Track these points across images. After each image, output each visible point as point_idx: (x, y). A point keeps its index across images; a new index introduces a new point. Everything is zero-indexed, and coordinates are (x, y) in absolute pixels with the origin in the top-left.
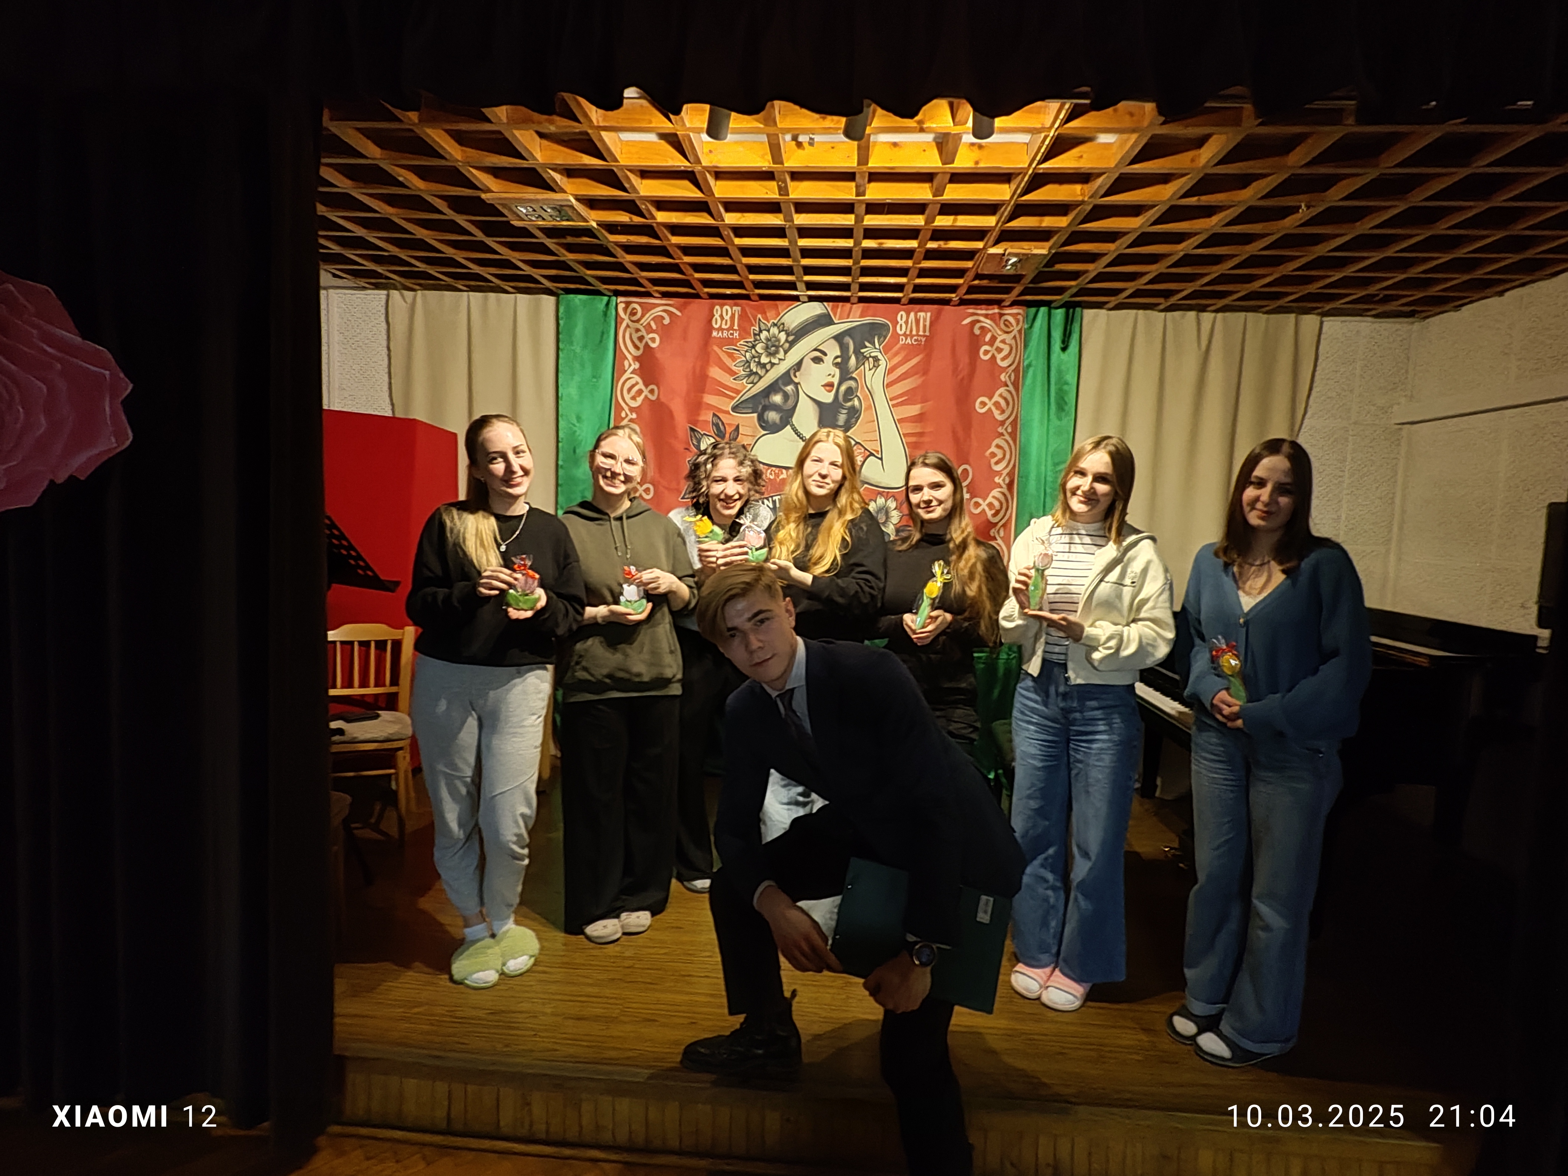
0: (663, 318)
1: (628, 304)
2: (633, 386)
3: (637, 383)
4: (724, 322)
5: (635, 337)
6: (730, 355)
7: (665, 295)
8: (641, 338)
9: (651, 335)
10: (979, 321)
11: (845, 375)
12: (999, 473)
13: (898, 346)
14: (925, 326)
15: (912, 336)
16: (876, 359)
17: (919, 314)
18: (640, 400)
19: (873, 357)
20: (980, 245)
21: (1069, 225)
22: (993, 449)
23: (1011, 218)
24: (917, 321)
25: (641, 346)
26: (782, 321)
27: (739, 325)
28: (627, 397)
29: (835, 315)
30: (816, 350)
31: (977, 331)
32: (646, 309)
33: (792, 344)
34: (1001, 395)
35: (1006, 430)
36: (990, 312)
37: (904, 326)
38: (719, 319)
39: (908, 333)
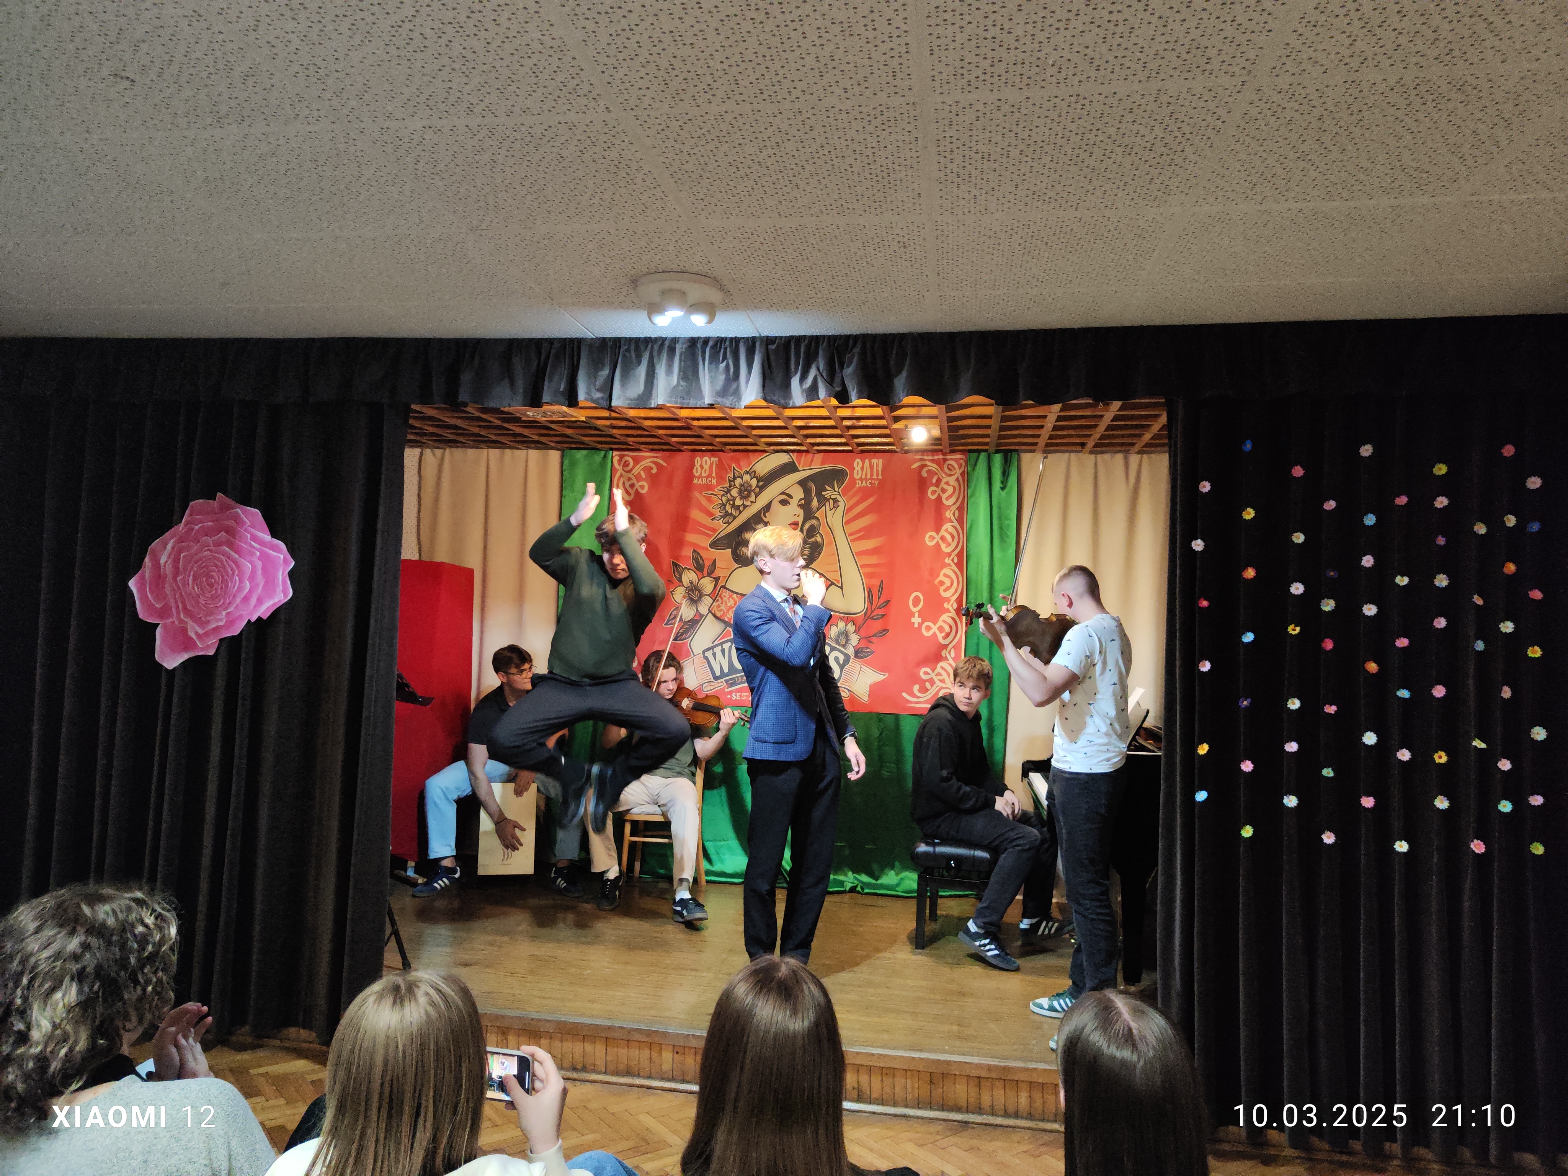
0: (651, 468)
1: (621, 457)
4: (704, 470)
5: (627, 484)
10: (926, 466)
11: (809, 515)
12: (948, 600)
13: (855, 489)
14: (877, 471)
15: (866, 480)
16: (836, 501)
17: (873, 460)
19: (833, 499)
22: (941, 577)
24: (871, 467)
26: (753, 469)
27: (716, 473)
29: (799, 463)
30: (783, 493)
31: (924, 474)
32: (637, 461)
33: (762, 488)
34: (946, 530)
35: (953, 560)
36: (936, 457)
37: (860, 471)
38: (699, 469)
39: (863, 477)
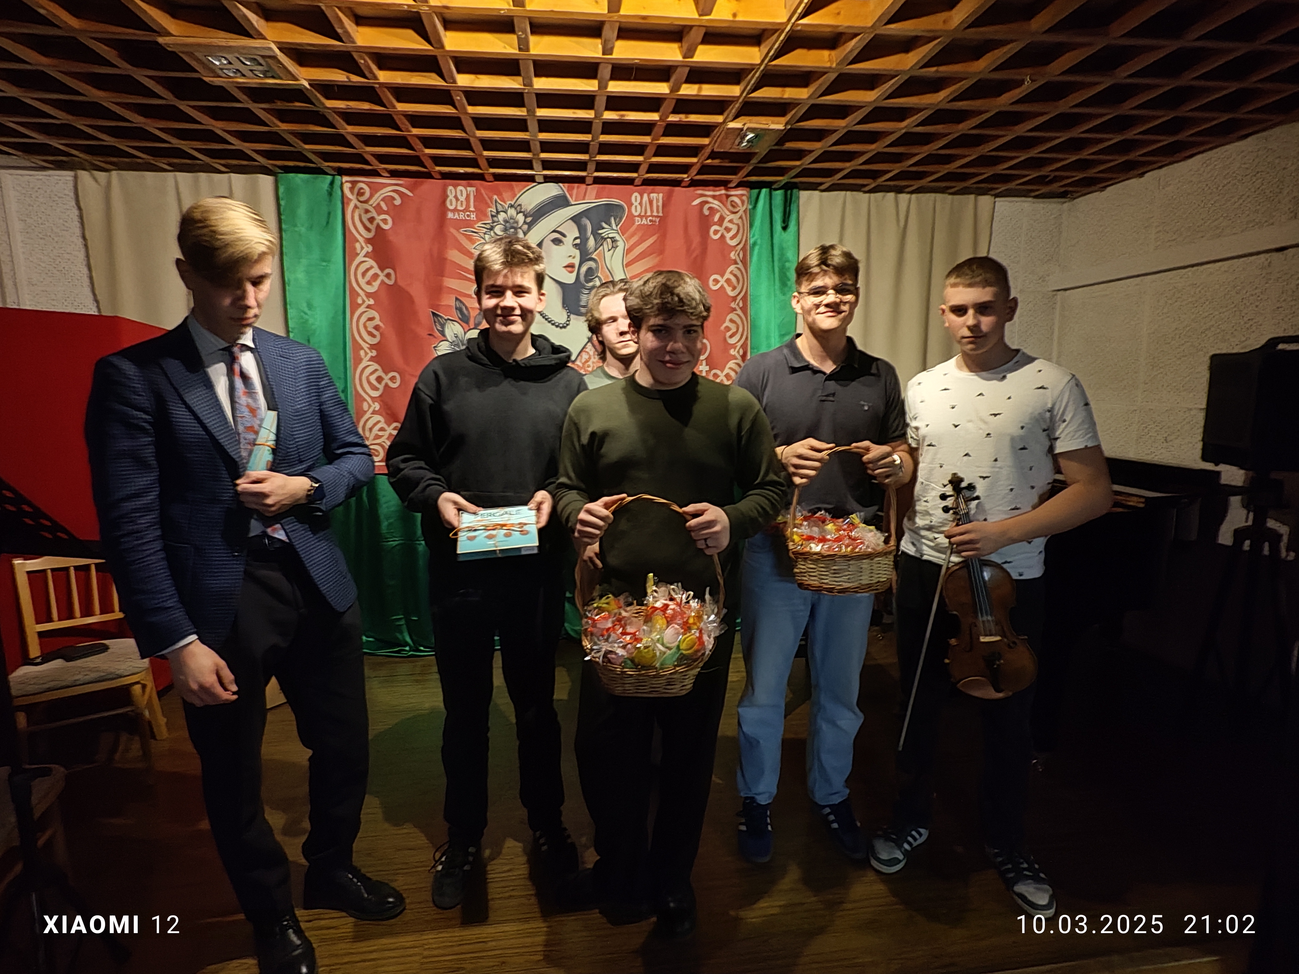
0: (394, 199)
1: (354, 183)
2: (368, 270)
3: (372, 267)
4: (459, 202)
5: (365, 218)
6: (469, 238)
7: (394, 174)
8: (371, 220)
9: (383, 216)
10: (707, 202)
11: (585, 257)
12: (733, 346)
13: (634, 227)
14: (658, 206)
15: (647, 217)
16: (614, 240)
17: (652, 195)
18: (376, 284)
19: (611, 238)
20: (719, 119)
21: (810, 97)
22: (727, 323)
23: (755, 89)
24: (651, 202)
25: (373, 227)
26: (518, 203)
27: (475, 207)
28: (362, 282)
29: (571, 196)
30: (554, 231)
31: (706, 212)
32: (375, 189)
33: (531, 225)
34: (731, 273)
35: (738, 305)
36: (718, 193)
37: (639, 207)
38: (454, 200)
39: (643, 214)
